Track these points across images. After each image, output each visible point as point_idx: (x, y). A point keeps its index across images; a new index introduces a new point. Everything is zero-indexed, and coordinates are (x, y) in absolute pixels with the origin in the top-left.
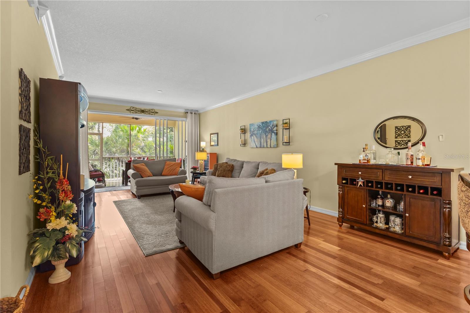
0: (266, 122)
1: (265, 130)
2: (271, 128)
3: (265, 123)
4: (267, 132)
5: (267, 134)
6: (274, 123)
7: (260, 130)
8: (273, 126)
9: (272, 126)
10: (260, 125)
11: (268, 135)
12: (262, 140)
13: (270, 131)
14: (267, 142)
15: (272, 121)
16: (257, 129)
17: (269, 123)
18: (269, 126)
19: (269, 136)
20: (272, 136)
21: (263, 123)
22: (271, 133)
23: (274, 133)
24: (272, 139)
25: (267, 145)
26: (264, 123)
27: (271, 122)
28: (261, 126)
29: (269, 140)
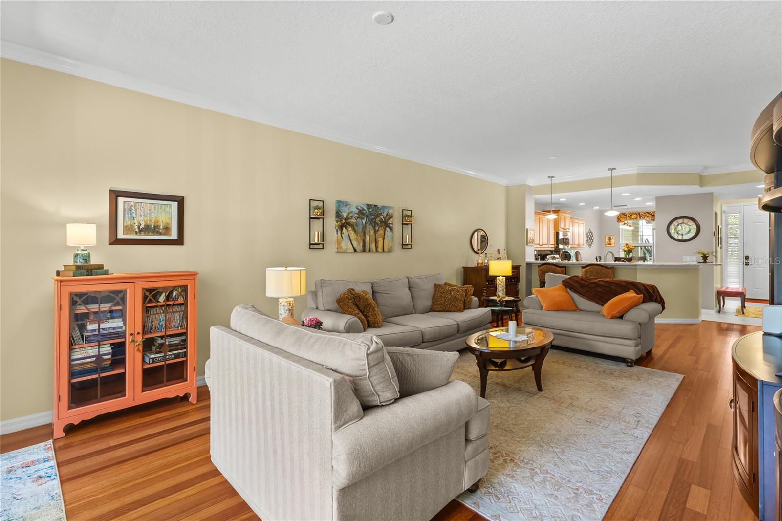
0: (376, 206)
1: (374, 221)
2: (384, 219)
3: (373, 206)
4: (377, 224)
5: (377, 228)
6: (390, 211)
7: (362, 219)
8: (388, 217)
9: (387, 215)
10: (364, 210)
11: (378, 230)
12: (368, 237)
13: (383, 224)
14: (376, 243)
15: (386, 207)
16: (356, 215)
17: (380, 209)
18: (381, 214)
19: (381, 232)
20: (386, 232)
21: (369, 206)
22: (385, 227)
23: (389, 228)
24: (385, 237)
25: (377, 247)
26: (372, 208)
27: (384, 207)
28: (365, 212)
29: (380, 240)
